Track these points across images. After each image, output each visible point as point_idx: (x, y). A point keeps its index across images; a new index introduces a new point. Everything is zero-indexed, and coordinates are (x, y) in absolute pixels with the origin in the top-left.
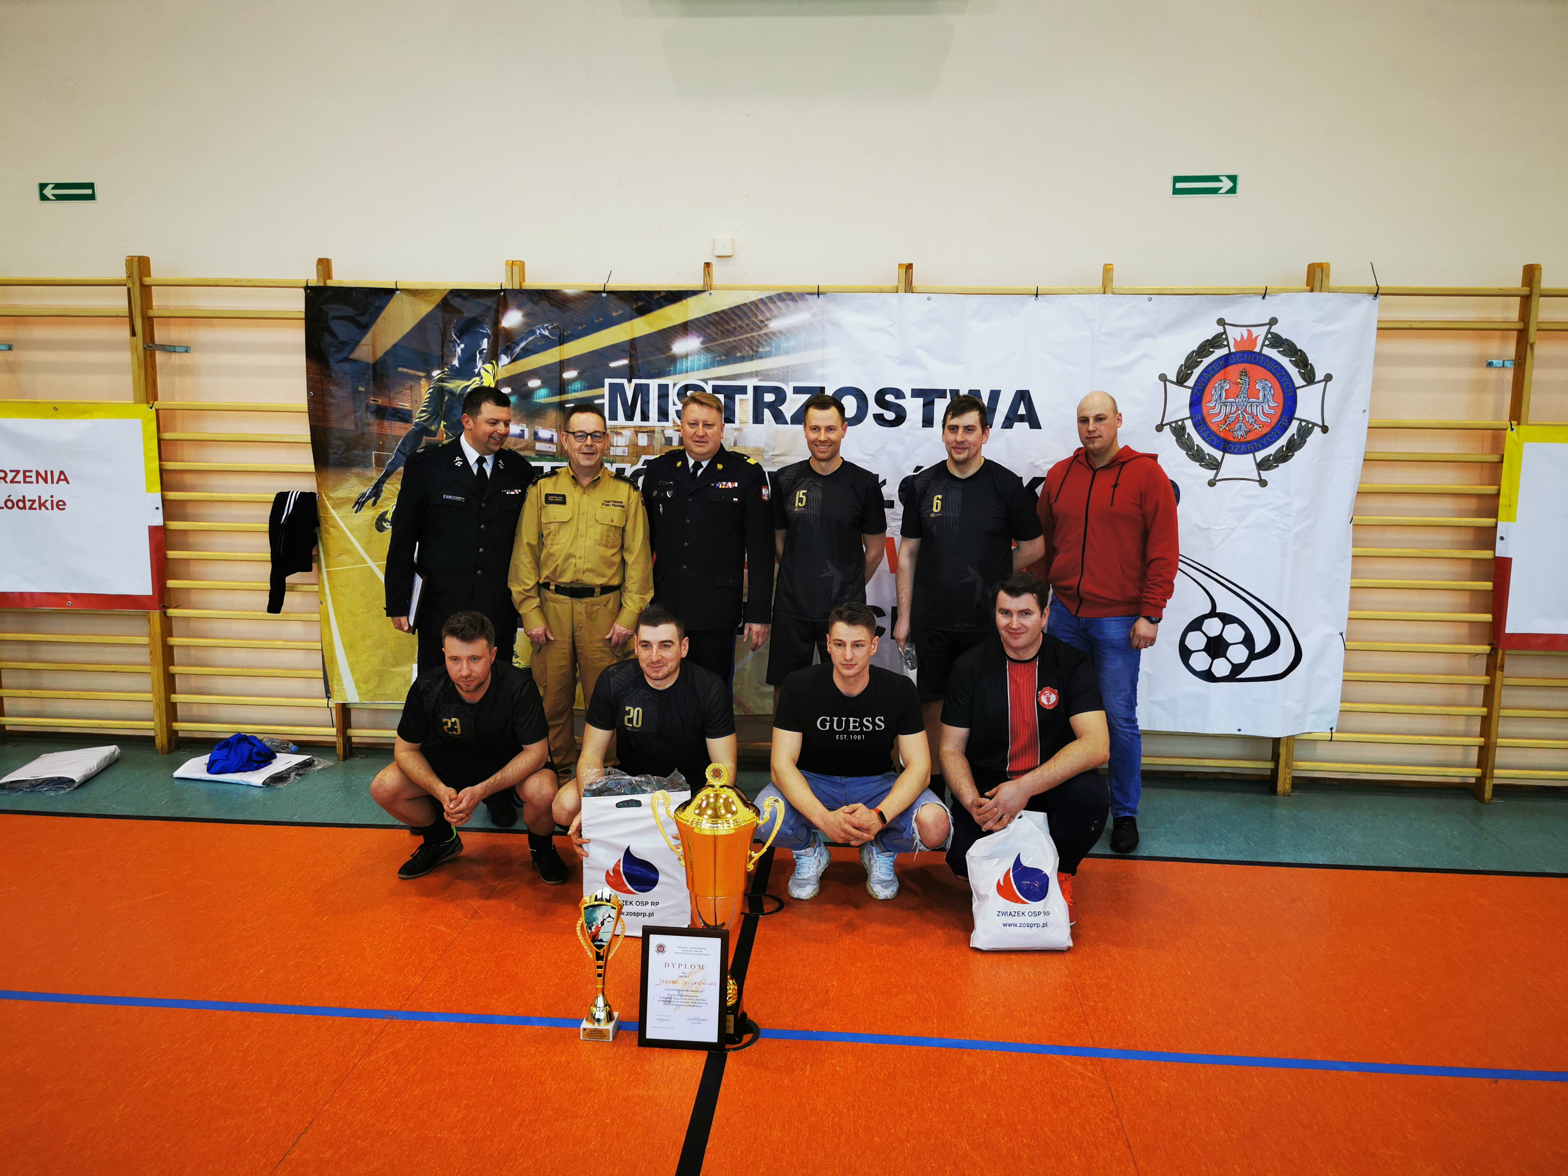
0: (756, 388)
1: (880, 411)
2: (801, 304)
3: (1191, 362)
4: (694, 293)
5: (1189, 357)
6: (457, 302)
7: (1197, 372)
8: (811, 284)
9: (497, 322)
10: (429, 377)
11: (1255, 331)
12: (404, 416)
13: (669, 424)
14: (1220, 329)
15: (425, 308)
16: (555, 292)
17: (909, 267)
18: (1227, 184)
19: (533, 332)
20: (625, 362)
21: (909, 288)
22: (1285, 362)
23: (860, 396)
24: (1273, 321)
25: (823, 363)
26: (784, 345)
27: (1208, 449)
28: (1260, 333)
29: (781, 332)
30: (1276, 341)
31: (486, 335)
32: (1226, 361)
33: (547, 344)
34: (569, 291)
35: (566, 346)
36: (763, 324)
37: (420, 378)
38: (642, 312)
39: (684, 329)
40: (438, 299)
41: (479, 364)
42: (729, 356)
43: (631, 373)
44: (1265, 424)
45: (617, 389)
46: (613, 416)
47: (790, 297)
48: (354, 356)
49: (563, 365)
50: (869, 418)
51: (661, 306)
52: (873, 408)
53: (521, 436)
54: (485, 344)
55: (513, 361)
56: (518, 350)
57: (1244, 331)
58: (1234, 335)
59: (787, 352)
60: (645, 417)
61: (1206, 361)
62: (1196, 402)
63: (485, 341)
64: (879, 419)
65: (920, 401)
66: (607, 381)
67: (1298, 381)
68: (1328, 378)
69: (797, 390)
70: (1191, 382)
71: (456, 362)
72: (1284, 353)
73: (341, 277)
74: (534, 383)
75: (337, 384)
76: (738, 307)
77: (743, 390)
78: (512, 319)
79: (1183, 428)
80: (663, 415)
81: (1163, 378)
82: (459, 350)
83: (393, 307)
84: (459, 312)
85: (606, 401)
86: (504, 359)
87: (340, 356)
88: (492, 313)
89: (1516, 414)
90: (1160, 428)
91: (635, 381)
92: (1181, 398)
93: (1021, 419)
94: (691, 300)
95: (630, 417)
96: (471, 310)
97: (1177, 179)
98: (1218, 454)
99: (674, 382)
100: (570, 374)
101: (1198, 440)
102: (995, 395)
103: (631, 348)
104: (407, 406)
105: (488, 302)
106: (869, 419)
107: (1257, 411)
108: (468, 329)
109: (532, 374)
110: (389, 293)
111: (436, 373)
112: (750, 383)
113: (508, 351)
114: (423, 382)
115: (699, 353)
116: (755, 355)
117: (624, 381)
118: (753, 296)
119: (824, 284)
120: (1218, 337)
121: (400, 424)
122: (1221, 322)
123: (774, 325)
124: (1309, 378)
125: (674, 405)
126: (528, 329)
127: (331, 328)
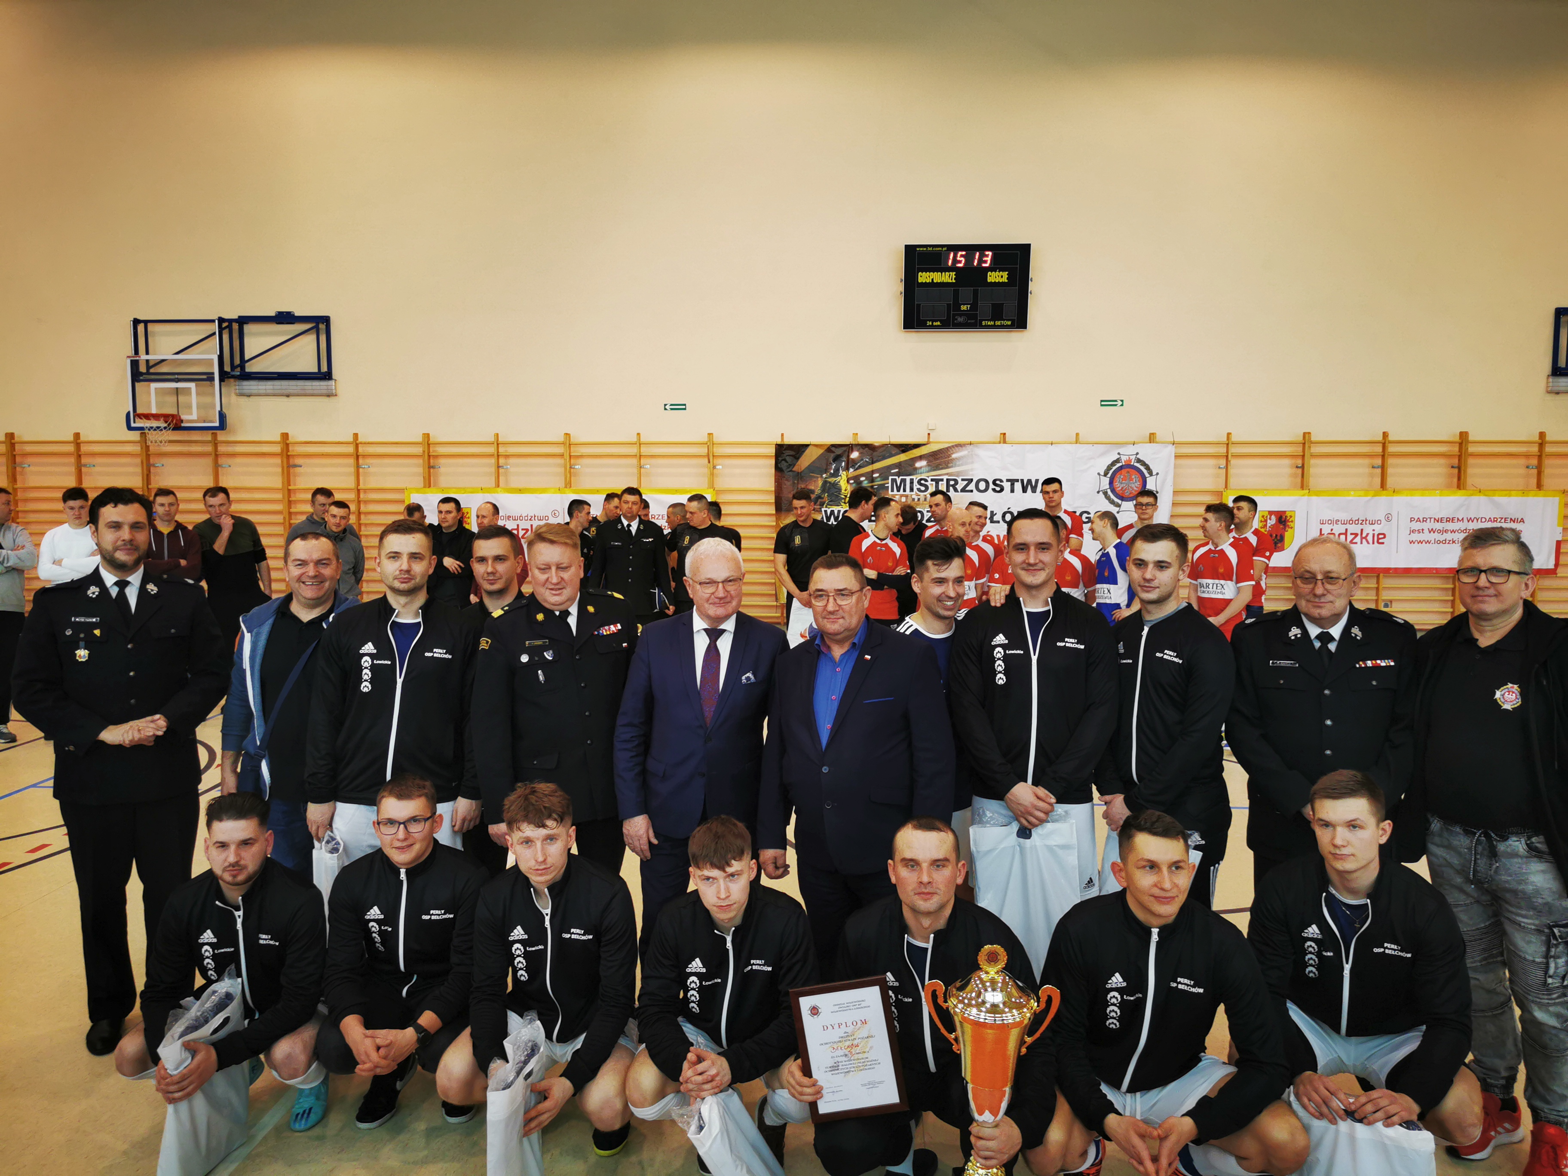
0: (947, 479)
1: (994, 487)
2: (964, 448)
3: (1109, 468)
4: (924, 445)
5: (1108, 466)
6: (833, 449)
7: (1111, 472)
8: (968, 440)
9: (848, 456)
10: (822, 477)
11: (1131, 457)
13: (914, 493)
14: (1119, 456)
15: (820, 451)
16: (871, 445)
17: (1005, 434)
18: (1120, 403)
19: (862, 460)
20: (897, 470)
21: (1005, 442)
22: (1142, 468)
23: (986, 482)
24: (1137, 454)
25: (972, 470)
26: (958, 463)
27: (1116, 500)
28: (1133, 458)
29: (956, 459)
30: (1139, 461)
31: (844, 461)
32: (1121, 468)
33: (868, 464)
34: (876, 444)
35: (874, 465)
36: (949, 456)
37: (818, 477)
38: (904, 451)
39: (921, 458)
40: (826, 448)
41: (841, 472)
42: (937, 468)
43: (899, 474)
44: (1136, 491)
45: (894, 481)
47: (960, 446)
48: (794, 469)
49: (873, 472)
51: (911, 449)
52: (992, 486)
54: (843, 464)
55: (854, 470)
56: (856, 466)
57: (1127, 457)
58: (1124, 458)
59: (959, 466)
60: (905, 491)
61: (1114, 468)
62: (1111, 483)
64: (994, 490)
65: (1009, 483)
66: (890, 478)
67: (1147, 475)
68: (1157, 474)
69: (963, 480)
70: (1109, 475)
71: (832, 471)
72: (1141, 465)
73: (790, 440)
74: (862, 479)
75: (787, 480)
76: (940, 449)
77: (942, 480)
78: (855, 455)
79: (1107, 492)
80: (912, 490)
81: (1099, 474)
82: (833, 467)
83: (808, 450)
84: (834, 452)
85: (890, 485)
86: (851, 470)
87: (789, 470)
88: (847, 453)
89: (1226, 487)
90: (1098, 492)
91: (901, 477)
92: (1106, 481)
94: (923, 447)
95: (898, 490)
96: (839, 451)
97: (1102, 401)
98: (1120, 502)
99: (916, 478)
100: (876, 475)
101: (1112, 496)
103: (899, 465)
104: (813, 488)
105: (844, 448)
106: (990, 490)
107: (1133, 486)
108: (837, 459)
109: (862, 475)
110: (807, 446)
111: (824, 476)
112: (945, 478)
113: (853, 466)
114: (819, 479)
115: (926, 466)
116: (947, 467)
117: (897, 477)
118: (946, 446)
119: (972, 440)
120: (1118, 459)
122: (1119, 454)
123: (954, 456)
124: (1151, 474)
125: (916, 486)
126: (861, 458)
127: (785, 460)
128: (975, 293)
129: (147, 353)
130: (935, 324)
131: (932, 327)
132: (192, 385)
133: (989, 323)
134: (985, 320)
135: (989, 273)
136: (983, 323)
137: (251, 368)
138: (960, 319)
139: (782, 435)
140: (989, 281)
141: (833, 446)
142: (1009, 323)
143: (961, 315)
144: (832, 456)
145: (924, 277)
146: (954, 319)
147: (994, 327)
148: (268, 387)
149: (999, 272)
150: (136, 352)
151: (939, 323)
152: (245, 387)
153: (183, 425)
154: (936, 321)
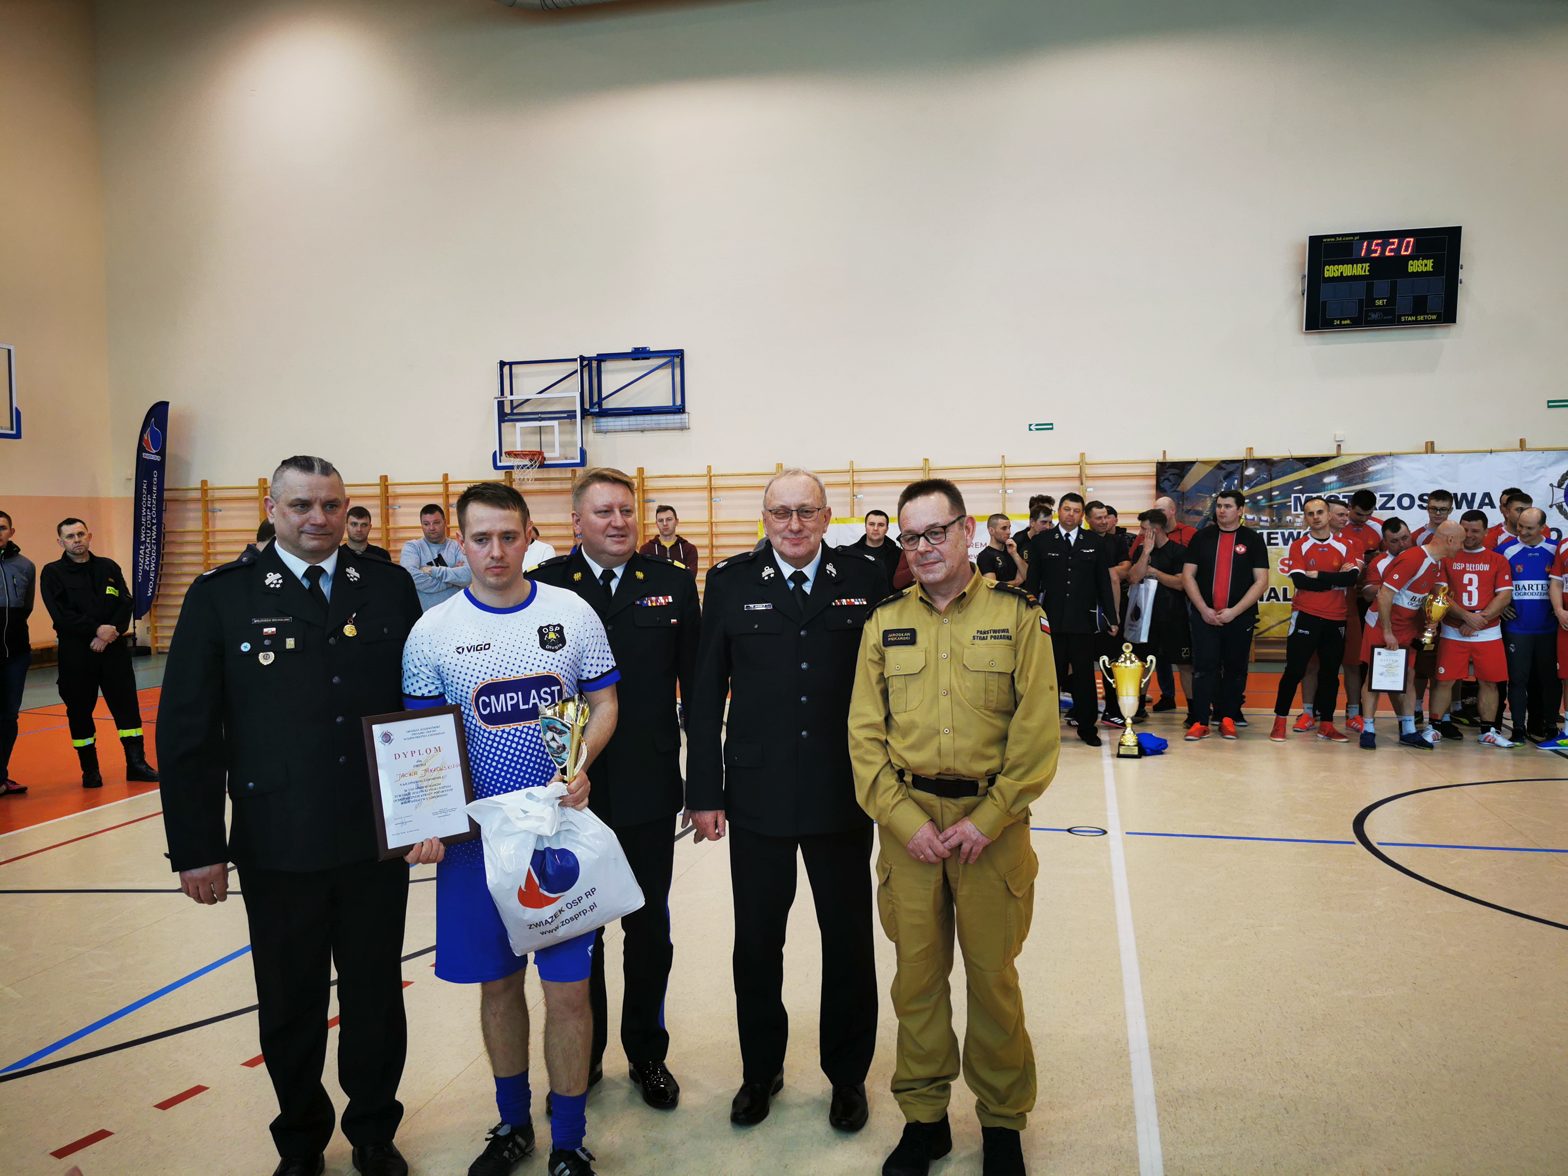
2: (1382, 460)
3: (1563, 478)
4: (1334, 457)
5: (1562, 476)
6: (1224, 465)
7: (1566, 483)
8: (1388, 451)
9: (1242, 473)
10: (1211, 497)
12: (1199, 513)
15: (1209, 469)
16: (1269, 459)
17: (1432, 443)
19: (1259, 476)
20: (1301, 487)
21: (1433, 452)
23: (1411, 497)
25: (1393, 484)
26: (1375, 477)
29: (1373, 472)
31: (1237, 479)
33: (1266, 481)
34: (1275, 459)
35: (1273, 482)
36: (1365, 469)
37: (1206, 497)
38: (1308, 466)
39: (1330, 472)
40: (1215, 464)
42: (1349, 483)
43: (1301, 492)
45: (1298, 499)
46: (1296, 510)
47: (1378, 457)
48: (1178, 489)
49: (1271, 490)
50: (1416, 506)
51: (1318, 463)
52: (1417, 502)
53: (1254, 519)
54: (1236, 482)
55: (1250, 489)
56: (1252, 484)
59: (1377, 480)
62: (1566, 495)
63: (1236, 481)
64: (1421, 507)
66: (1293, 495)
69: (1381, 496)
70: (1564, 487)
71: (1223, 490)
73: (1172, 457)
74: (1259, 497)
76: (1354, 462)
78: (1250, 471)
79: (1562, 506)
81: (1551, 485)
82: (1224, 485)
83: (1195, 468)
84: (1225, 469)
85: (1292, 504)
86: (1246, 488)
88: (1240, 470)
90: (1550, 507)
92: (1560, 494)
93: (1487, 504)
94: (1333, 461)
96: (1231, 468)
97: (1549, 402)
100: (1275, 493)
102: (1474, 495)
103: (1300, 482)
104: (1201, 509)
105: (1238, 465)
109: (1259, 494)
110: (1193, 463)
113: (1248, 484)
115: (1336, 481)
118: (1361, 457)
119: (1393, 451)
121: (1197, 517)
123: (1370, 469)
126: (1256, 475)
127: (1168, 479)
128: (1394, 287)
129: (512, 394)
130: (1343, 322)
131: (1341, 326)
132: (555, 423)
133: (1410, 319)
134: (1405, 315)
135: (1411, 262)
136: (1403, 319)
137: (608, 404)
138: (1374, 316)
139: (1164, 452)
140: (1410, 271)
141: (1224, 462)
142: (1434, 317)
143: (1375, 312)
144: (1223, 473)
145: (1331, 271)
146: (1367, 316)
147: (1416, 322)
148: (624, 423)
149: (1423, 260)
150: (502, 393)
151: (1348, 322)
152: (602, 424)
153: (546, 462)
154: (1345, 319)
